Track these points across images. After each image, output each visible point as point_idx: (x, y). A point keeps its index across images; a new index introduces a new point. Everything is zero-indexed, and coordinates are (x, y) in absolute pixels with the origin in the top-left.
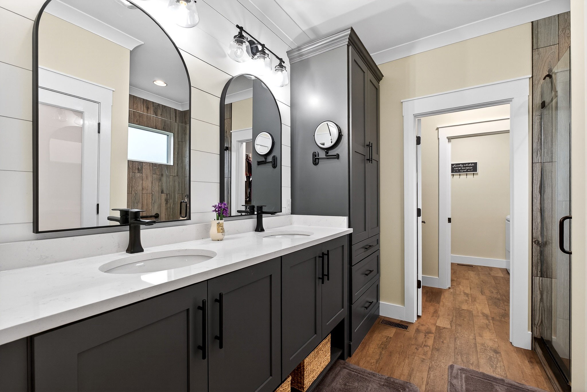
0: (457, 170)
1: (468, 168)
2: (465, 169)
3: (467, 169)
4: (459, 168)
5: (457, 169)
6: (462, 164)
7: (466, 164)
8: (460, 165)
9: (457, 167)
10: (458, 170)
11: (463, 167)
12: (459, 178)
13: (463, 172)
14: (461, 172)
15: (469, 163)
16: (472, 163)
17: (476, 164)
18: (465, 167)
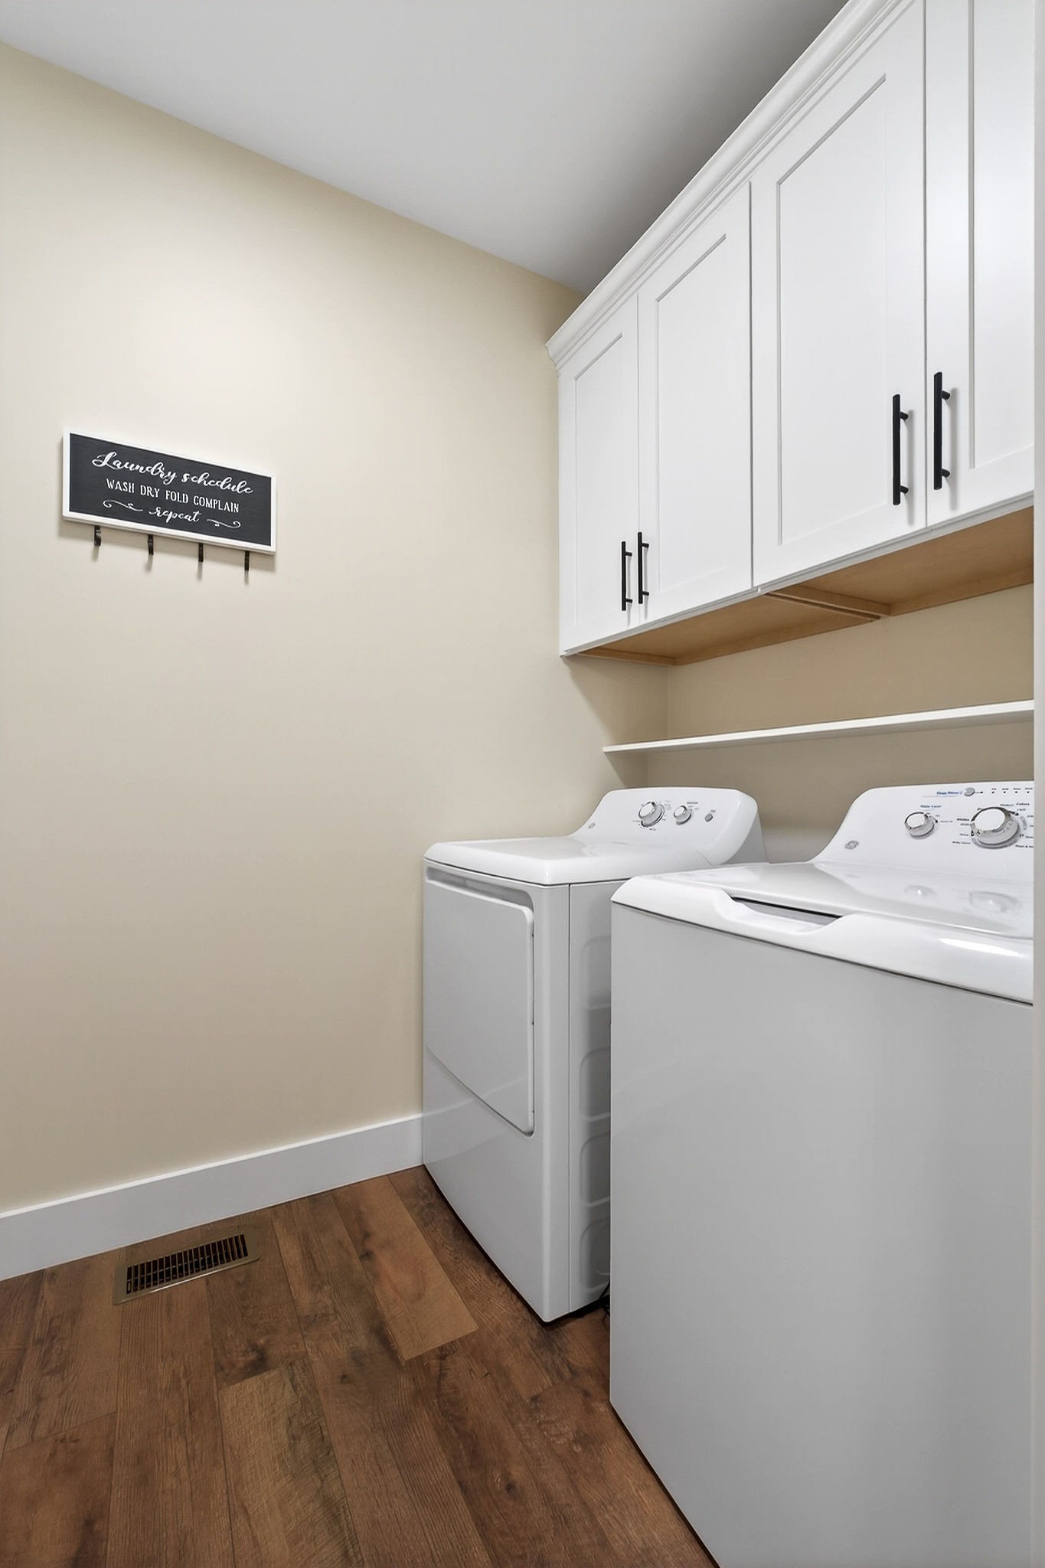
0: (125, 497)
1: (210, 504)
2: (189, 508)
3: (205, 511)
4: (147, 491)
5: (130, 488)
6: (173, 463)
7: (196, 467)
8: (157, 469)
9: (123, 476)
10: (136, 498)
11: (177, 485)
12: (149, 567)
13: (175, 524)
14: (160, 522)
15: (218, 472)
16: (237, 475)
17: (261, 485)
18: (194, 489)
